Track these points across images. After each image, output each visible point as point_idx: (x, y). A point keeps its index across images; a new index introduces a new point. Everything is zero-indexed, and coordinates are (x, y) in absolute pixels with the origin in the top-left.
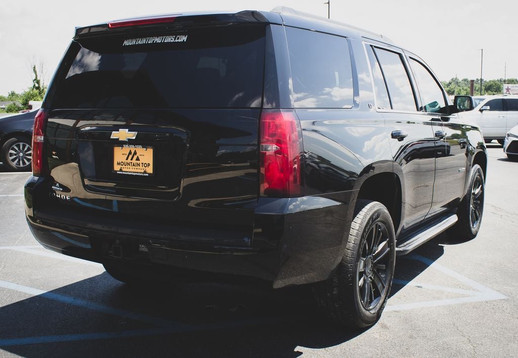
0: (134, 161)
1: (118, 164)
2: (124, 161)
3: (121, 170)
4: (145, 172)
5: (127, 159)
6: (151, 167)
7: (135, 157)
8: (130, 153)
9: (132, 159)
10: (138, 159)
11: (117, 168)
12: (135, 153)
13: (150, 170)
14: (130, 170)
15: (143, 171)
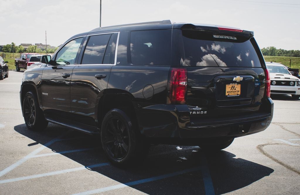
0: (234, 90)
1: (228, 92)
2: (230, 90)
3: (229, 95)
4: (238, 94)
5: (231, 90)
6: (240, 92)
7: (234, 88)
8: (232, 87)
9: (233, 90)
10: (235, 89)
11: (227, 94)
12: (234, 87)
13: (239, 93)
14: (232, 94)
15: (237, 94)
